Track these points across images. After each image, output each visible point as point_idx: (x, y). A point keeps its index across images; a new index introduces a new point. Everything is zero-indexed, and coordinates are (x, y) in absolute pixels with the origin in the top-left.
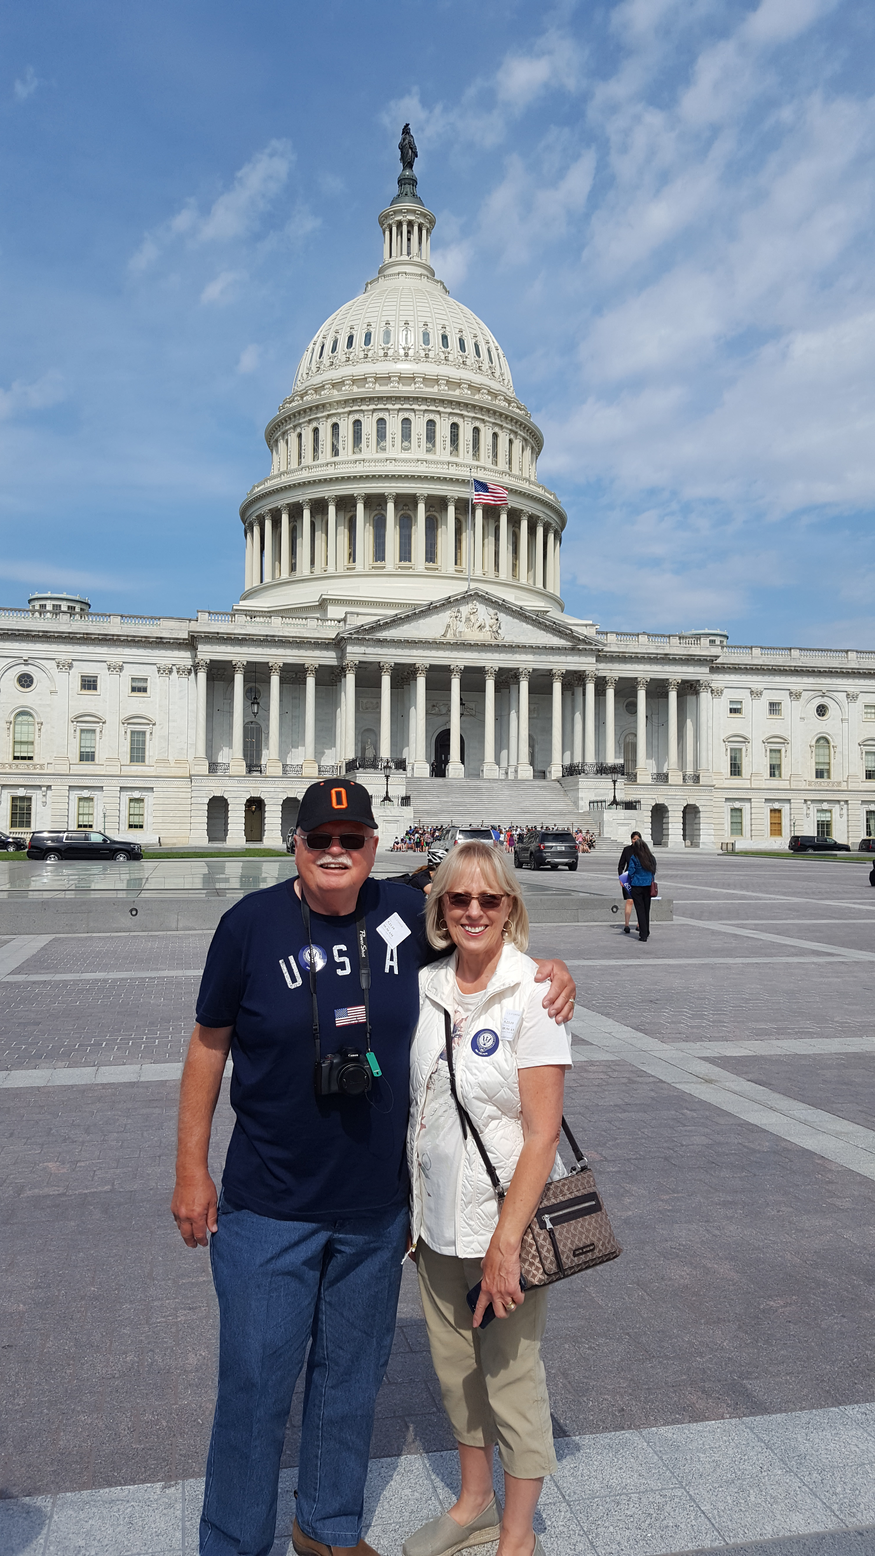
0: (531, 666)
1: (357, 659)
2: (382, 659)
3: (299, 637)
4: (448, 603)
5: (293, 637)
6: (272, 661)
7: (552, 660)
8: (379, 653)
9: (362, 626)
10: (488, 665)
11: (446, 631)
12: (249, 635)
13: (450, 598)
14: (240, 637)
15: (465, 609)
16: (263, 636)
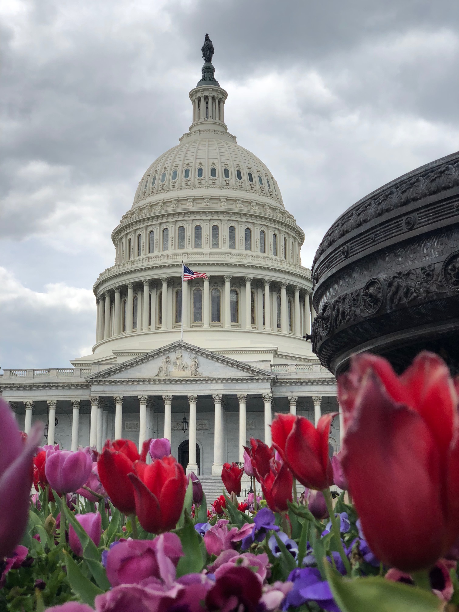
0: (221, 393)
1: (97, 395)
2: (115, 395)
3: (66, 383)
4: (159, 352)
5: (62, 383)
6: (49, 400)
7: (237, 388)
8: (114, 390)
9: (100, 372)
10: (189, 394)
11: (159, 372)
12: (33, 383)
13: (160, 349)
14: (28, 385)
15: (173, 356)
16: (43, 383)
